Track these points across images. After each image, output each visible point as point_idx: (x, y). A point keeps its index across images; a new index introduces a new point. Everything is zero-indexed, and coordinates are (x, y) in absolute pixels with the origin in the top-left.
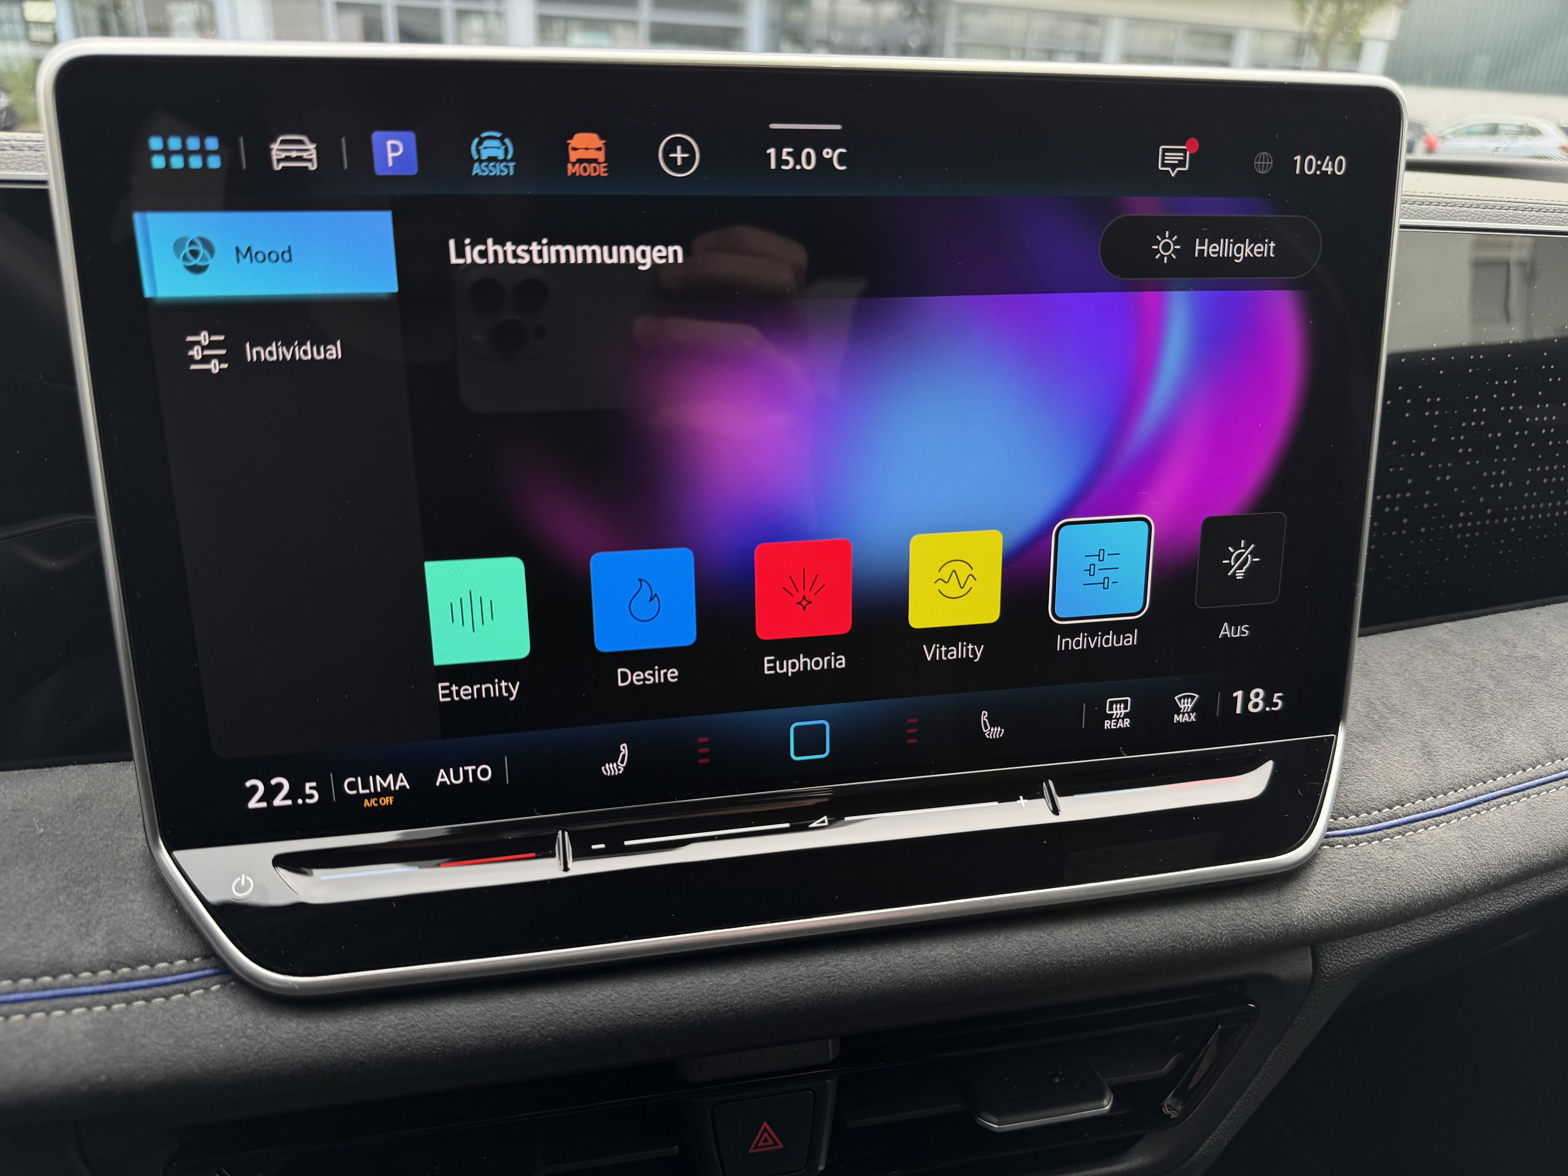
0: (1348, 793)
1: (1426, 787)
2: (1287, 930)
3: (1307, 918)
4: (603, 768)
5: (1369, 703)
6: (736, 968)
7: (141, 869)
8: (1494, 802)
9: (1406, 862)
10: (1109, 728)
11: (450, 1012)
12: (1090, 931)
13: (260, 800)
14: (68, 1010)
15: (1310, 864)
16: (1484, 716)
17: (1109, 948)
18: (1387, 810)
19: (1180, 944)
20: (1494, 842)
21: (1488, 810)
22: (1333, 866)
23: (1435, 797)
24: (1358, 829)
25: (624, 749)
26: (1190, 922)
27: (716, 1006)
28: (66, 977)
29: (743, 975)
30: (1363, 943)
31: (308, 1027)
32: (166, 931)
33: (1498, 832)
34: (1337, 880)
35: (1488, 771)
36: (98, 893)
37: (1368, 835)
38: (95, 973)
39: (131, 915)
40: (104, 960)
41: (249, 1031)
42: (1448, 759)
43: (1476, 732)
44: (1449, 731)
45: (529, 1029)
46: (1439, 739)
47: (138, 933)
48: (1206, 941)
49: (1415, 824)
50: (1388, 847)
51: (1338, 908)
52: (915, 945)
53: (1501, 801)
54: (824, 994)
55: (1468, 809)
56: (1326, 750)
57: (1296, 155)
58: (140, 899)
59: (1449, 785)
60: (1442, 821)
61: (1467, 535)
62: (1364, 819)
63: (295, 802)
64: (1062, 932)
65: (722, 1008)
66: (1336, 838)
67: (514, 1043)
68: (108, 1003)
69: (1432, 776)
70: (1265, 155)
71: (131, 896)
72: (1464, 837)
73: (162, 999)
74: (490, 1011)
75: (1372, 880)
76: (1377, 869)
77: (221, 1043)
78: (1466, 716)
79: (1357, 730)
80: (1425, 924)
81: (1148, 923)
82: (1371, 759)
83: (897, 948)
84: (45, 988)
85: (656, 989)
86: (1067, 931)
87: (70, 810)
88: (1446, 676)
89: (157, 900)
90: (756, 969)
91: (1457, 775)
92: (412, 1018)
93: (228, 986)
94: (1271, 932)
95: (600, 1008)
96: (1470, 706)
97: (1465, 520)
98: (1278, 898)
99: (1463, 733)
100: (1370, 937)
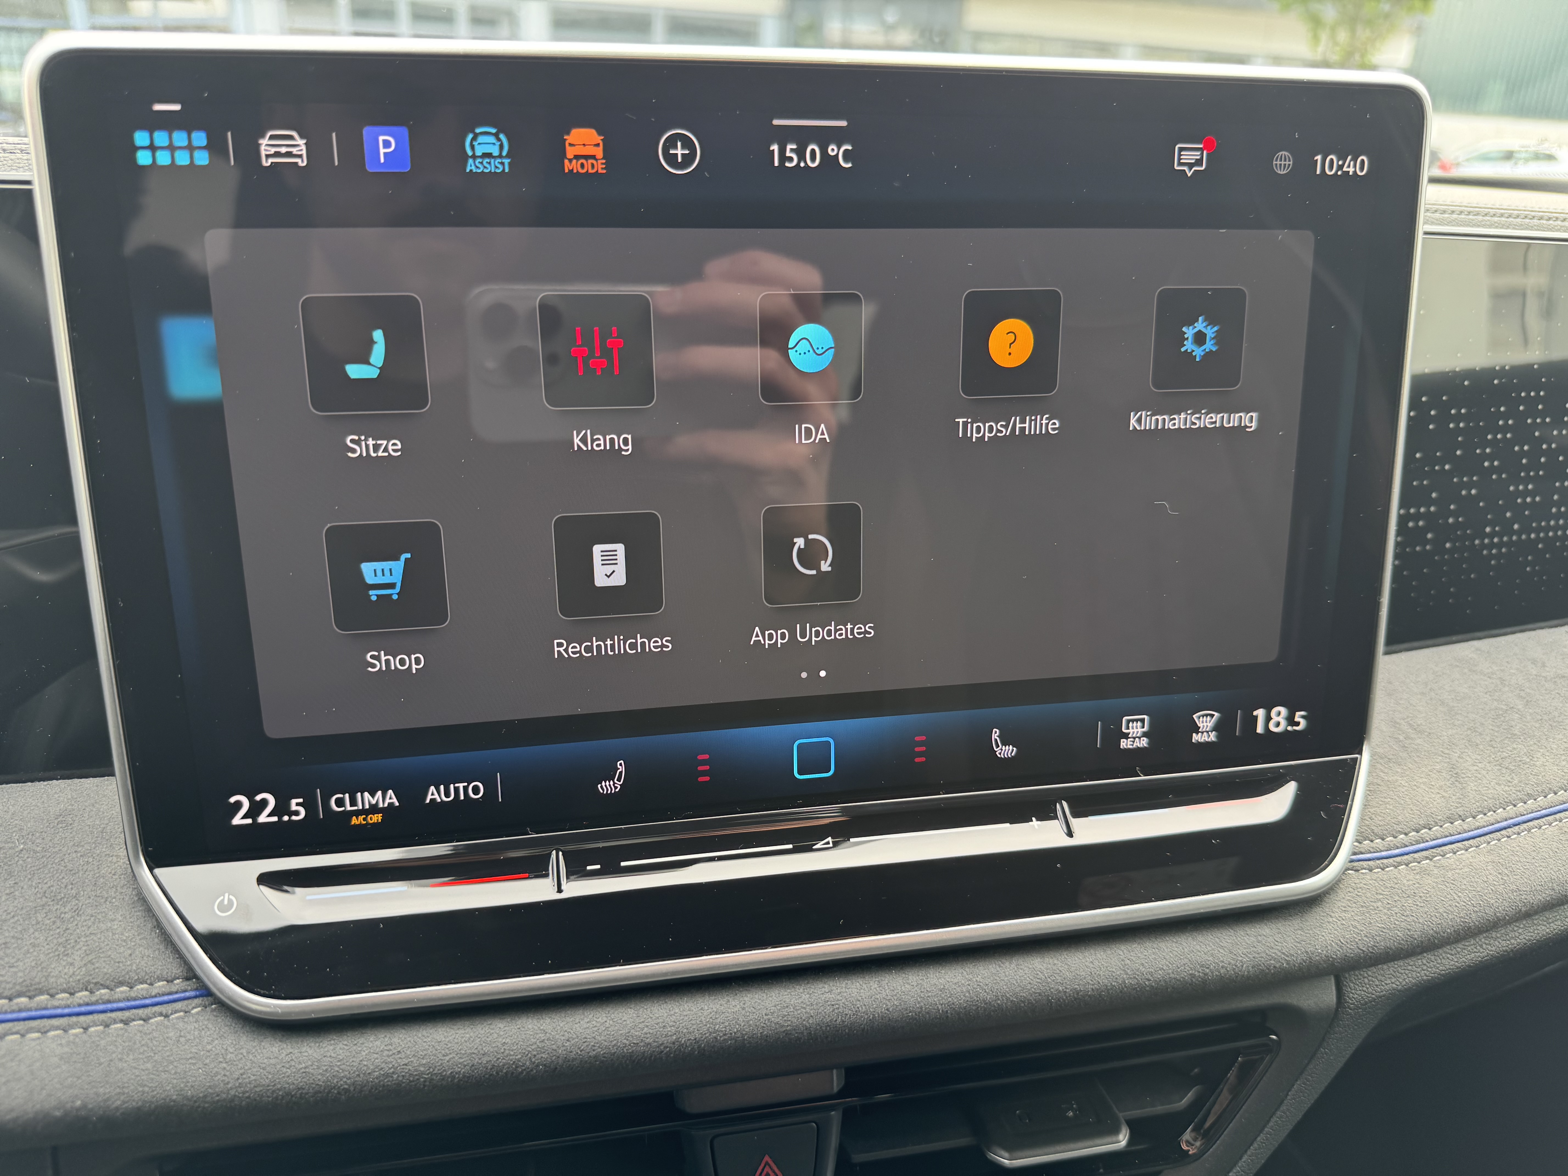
0: (1373, 816)
1: (1454, 810)
2: (1310, 958)
3: (1332, 946)
4: (599, 786)
5: (1394, 723)
6: (736, 994)
7: (122, 887)
8: (1525, 825)
9: (1433, 888)
10: (1125, 747)
11: (438, 1038)
12: (1105, 957)
13: (245, 817)
14: (43, 1032)
15: (1334, 890)
16: (1513, 737)
17: (1125, 976)
18: (1413, 833)
19: (1199, 972)
20: (1525, 867)
21: (1519, 834)
22: (1358, 892)
23: (1463, 821)
24: (1384, 854)
25: (621, 767)
26: (1209, 948)
27: (714, 1035)
28: (44, 997)
29: (743, 1002)
30: (1388, 972)
31: (291, 1053)
32: (146, 951)
33: (1529, 857)
34: (1362, 906)
35: (1519, 793)
36: (77, 912)
37: (1394, 859)
39: (111, 934)
40: (82, 981)
41: (229, 1056)
42: (1476, 781)
43: (1504, 753)
44: (1477, 753)
45: (519, 1056)
46: (1467, 761)
47: (117, 953)
48: (1226, 969)
49: (1443, 848)
50: (1415, 872)
51: (1363, 935)
52: (923, 972)
53: (1532, 825)
54: (827, 1023)
55: (1498, 833)
56: (1349, 771)
57: (1317, 155)
58: (120, 918)
59: (1478, 808)
60: (1471, 845)
61: (1494, 551)
62: (1390, 843)
63: (280, 818)
64: (1076, 959)
65: (720, 1037)
66: (1361, 863)
67: (504, 1071)
68: (84, 1026)
69: (1460, 799)
70: (1285, 155)
71: (111, 915)
72: (1494, 862)
73: (141, 1022)
74: (479, 1037)
75: (1399, 906)
76: (1404, 895)
77: (200, 1068)
78: (1494, 737)
79: (1382, 751)
80: (1453, 953)
81: (1166, 950)
82: (1397, 781)
83: (904, 975)
84: (20, 1009)
85: (651, 1016)
86: (1080, 958)
87: (52, 827)
88: (1473, 696)
89: (138, 919)
90: (756, 995)
91: (1486, 798)
92: (399, 1043)
93: (208, 1009)
94: (1294, 960)
95: (594, 1035)
96: (1498, 727)
97: (1491, 536)
98: (1301, 925)
99: (1491, 754)
100: (1396, 966)
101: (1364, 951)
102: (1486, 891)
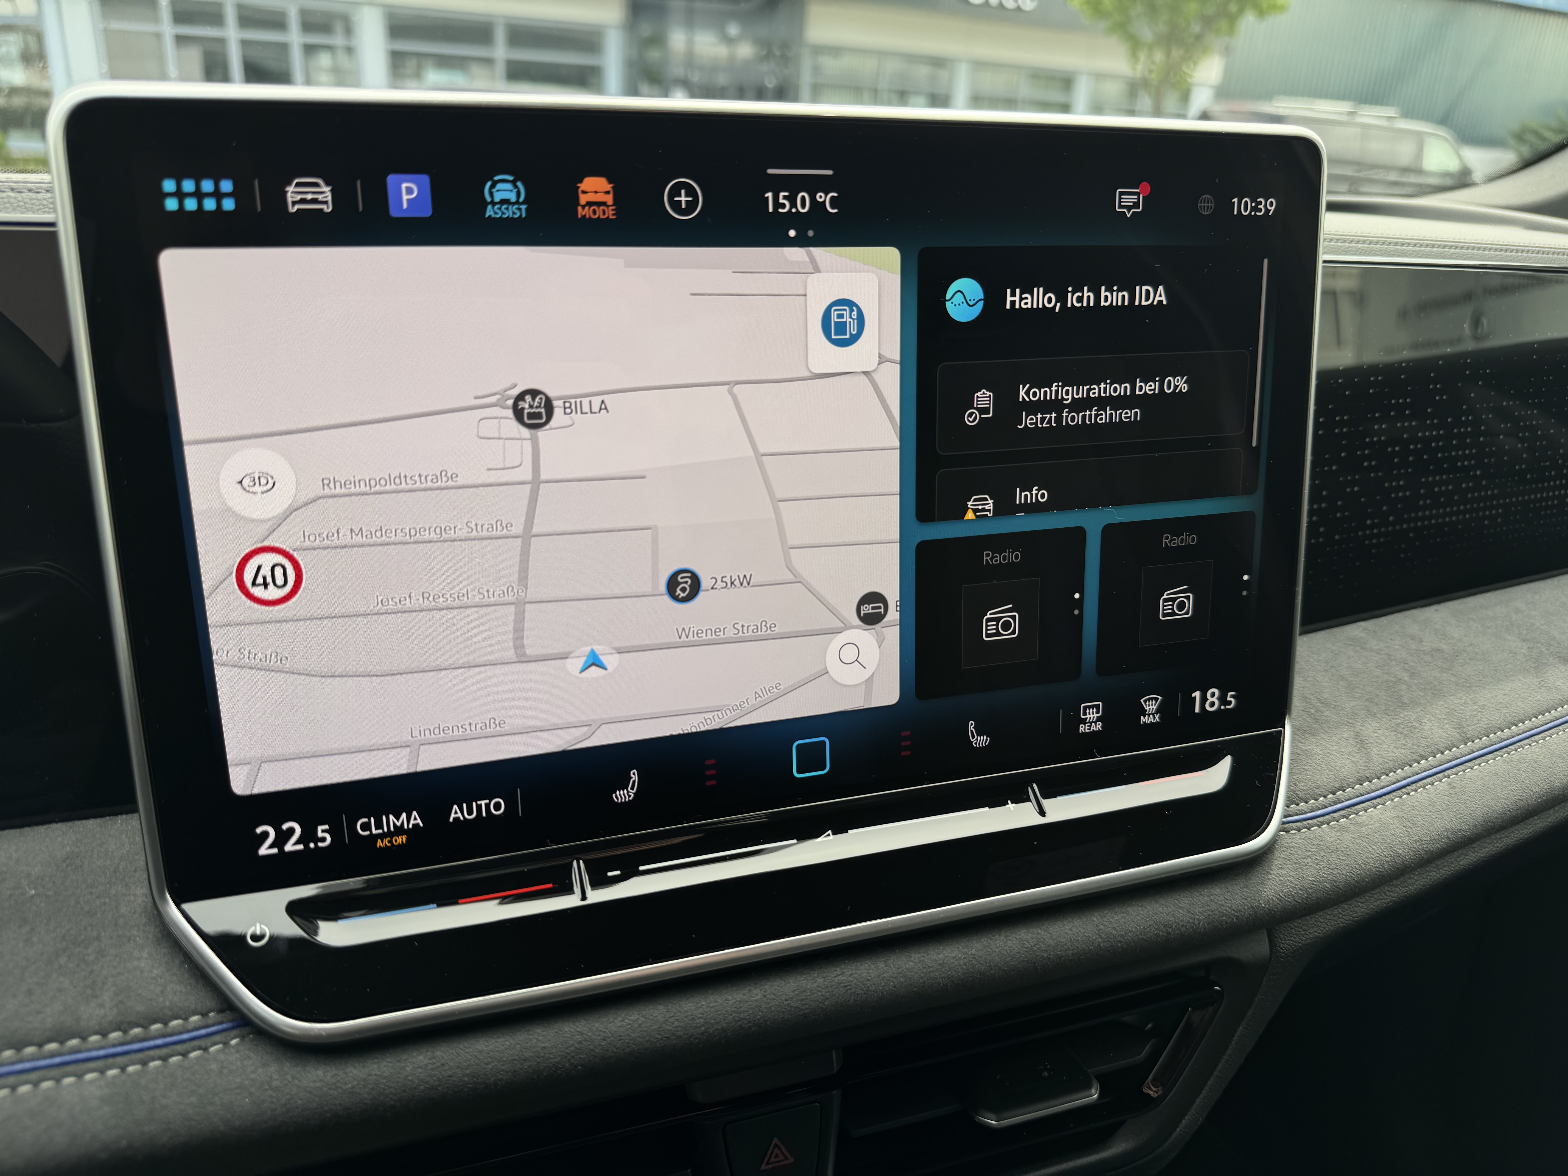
0: (1297, 782)
1: (1362, 772)
2: (1255, 912)
3: (1272, 899)
4: (614, 795)
5: (1305, 699)
6: (756, 984)
7: (146, 926)
8: (1421, 783)
9: (1352, 843)
10: (1084, 731)
11: (478, 1048)
12: (1082, 924)
13: (271, 846)
14: (80, 1076)
15: (1270, 850)
16: (1403, 706)
17: (1100, 940)
18: (1331, 796)
19: (1163, 932)
20: (1424, 820)
21: (1416, 791)
22: (1291, 850)
23: (1370, 782)
24: (1309, 815)
25: (634, 775)
27: (739, 1023)
28: (74, 1042)
29: (764, 990)
30: (1312, 922)
31: (336, 1074)
32: (178, 987)
33: (1426, 810)
34: (1295, 863)
35: (1413, 755)
36: (100, 953)
37: (1318, 819)
38: (104, 1035)
39: (139, 973)
40: (114, 1021)
41: (275, 1083)
42: (1378, 746)
43: (1398, 720)
44: (1376, 721)
45: (559, 1059)
46: (1369, 728)
47: (148, 991)
48: (1185, 928)
49: (1357, 807)
50: (1335, 830)
51: (1298, 889)
52: (924, 950)
53: (1426, 782)
55: (1399, 791)
56: (1276, 743)
57: (1234, 198)
58: (146, 956)
59: (1382, 770)
60: (1378, 803)
61: (1374, 541)
62: (1313, 806)
63: (306, 846)
64: (1057, 927)
65: (746, 1024)
66: (1291, 824)
67: (545, 1074)
68: (122, 1066)
69: (1366, 762)
70: (1208, 197)
71: (136, 953)
73: (180, 1058)
74: (519, 1044)
75: (1325, 861)
76: (1328, 850)
77: (247, 1098)
78: (1388, 707)
80: (1362, 901)
81: (1133, 913)
82: (1313, 749)
83: (907, 954)
84: (52, 1055)
85: (680, 1010)
86: (1061, 926)
87: (61, 870)
88: (1367, 670)
89: (164, 956)
90: (776, 984)
91: (1387, 760)
92: (442, 1056)
93: (246, 1039)
94: (1241, 915)
95: (627, 1033)
96: (1390, 697)
97: (1372, 527)
98: (1245, 883)
99: (1387, 721)
100: (1317, 916)
101: (1299, 903)
102: (1395, 843)
